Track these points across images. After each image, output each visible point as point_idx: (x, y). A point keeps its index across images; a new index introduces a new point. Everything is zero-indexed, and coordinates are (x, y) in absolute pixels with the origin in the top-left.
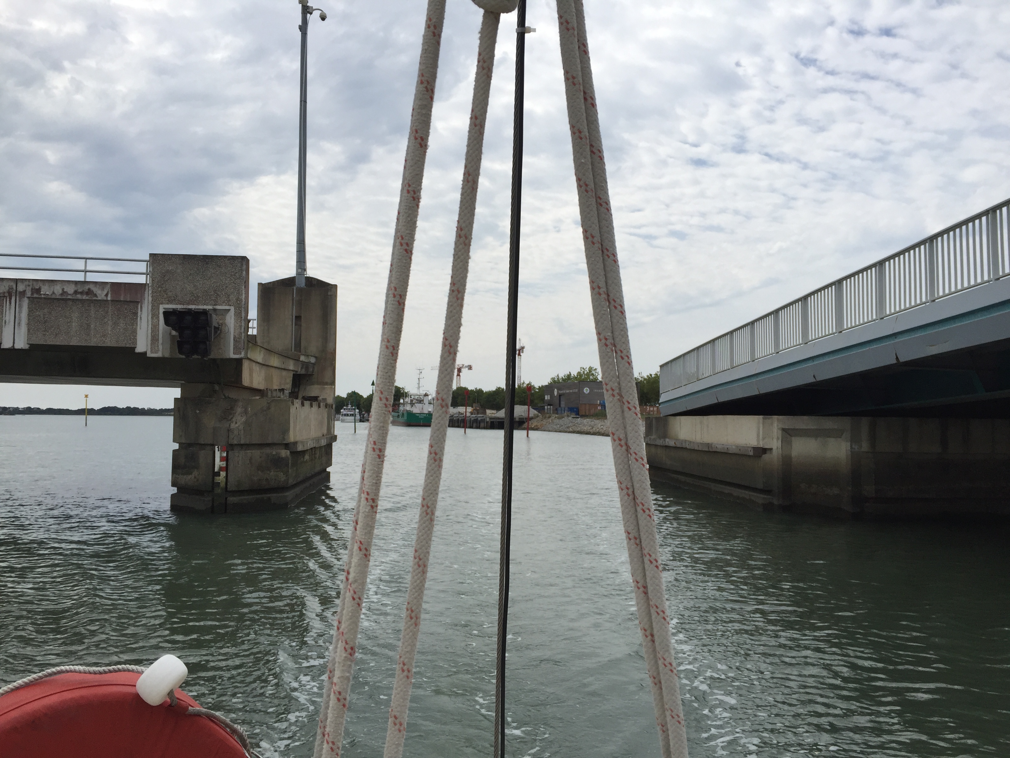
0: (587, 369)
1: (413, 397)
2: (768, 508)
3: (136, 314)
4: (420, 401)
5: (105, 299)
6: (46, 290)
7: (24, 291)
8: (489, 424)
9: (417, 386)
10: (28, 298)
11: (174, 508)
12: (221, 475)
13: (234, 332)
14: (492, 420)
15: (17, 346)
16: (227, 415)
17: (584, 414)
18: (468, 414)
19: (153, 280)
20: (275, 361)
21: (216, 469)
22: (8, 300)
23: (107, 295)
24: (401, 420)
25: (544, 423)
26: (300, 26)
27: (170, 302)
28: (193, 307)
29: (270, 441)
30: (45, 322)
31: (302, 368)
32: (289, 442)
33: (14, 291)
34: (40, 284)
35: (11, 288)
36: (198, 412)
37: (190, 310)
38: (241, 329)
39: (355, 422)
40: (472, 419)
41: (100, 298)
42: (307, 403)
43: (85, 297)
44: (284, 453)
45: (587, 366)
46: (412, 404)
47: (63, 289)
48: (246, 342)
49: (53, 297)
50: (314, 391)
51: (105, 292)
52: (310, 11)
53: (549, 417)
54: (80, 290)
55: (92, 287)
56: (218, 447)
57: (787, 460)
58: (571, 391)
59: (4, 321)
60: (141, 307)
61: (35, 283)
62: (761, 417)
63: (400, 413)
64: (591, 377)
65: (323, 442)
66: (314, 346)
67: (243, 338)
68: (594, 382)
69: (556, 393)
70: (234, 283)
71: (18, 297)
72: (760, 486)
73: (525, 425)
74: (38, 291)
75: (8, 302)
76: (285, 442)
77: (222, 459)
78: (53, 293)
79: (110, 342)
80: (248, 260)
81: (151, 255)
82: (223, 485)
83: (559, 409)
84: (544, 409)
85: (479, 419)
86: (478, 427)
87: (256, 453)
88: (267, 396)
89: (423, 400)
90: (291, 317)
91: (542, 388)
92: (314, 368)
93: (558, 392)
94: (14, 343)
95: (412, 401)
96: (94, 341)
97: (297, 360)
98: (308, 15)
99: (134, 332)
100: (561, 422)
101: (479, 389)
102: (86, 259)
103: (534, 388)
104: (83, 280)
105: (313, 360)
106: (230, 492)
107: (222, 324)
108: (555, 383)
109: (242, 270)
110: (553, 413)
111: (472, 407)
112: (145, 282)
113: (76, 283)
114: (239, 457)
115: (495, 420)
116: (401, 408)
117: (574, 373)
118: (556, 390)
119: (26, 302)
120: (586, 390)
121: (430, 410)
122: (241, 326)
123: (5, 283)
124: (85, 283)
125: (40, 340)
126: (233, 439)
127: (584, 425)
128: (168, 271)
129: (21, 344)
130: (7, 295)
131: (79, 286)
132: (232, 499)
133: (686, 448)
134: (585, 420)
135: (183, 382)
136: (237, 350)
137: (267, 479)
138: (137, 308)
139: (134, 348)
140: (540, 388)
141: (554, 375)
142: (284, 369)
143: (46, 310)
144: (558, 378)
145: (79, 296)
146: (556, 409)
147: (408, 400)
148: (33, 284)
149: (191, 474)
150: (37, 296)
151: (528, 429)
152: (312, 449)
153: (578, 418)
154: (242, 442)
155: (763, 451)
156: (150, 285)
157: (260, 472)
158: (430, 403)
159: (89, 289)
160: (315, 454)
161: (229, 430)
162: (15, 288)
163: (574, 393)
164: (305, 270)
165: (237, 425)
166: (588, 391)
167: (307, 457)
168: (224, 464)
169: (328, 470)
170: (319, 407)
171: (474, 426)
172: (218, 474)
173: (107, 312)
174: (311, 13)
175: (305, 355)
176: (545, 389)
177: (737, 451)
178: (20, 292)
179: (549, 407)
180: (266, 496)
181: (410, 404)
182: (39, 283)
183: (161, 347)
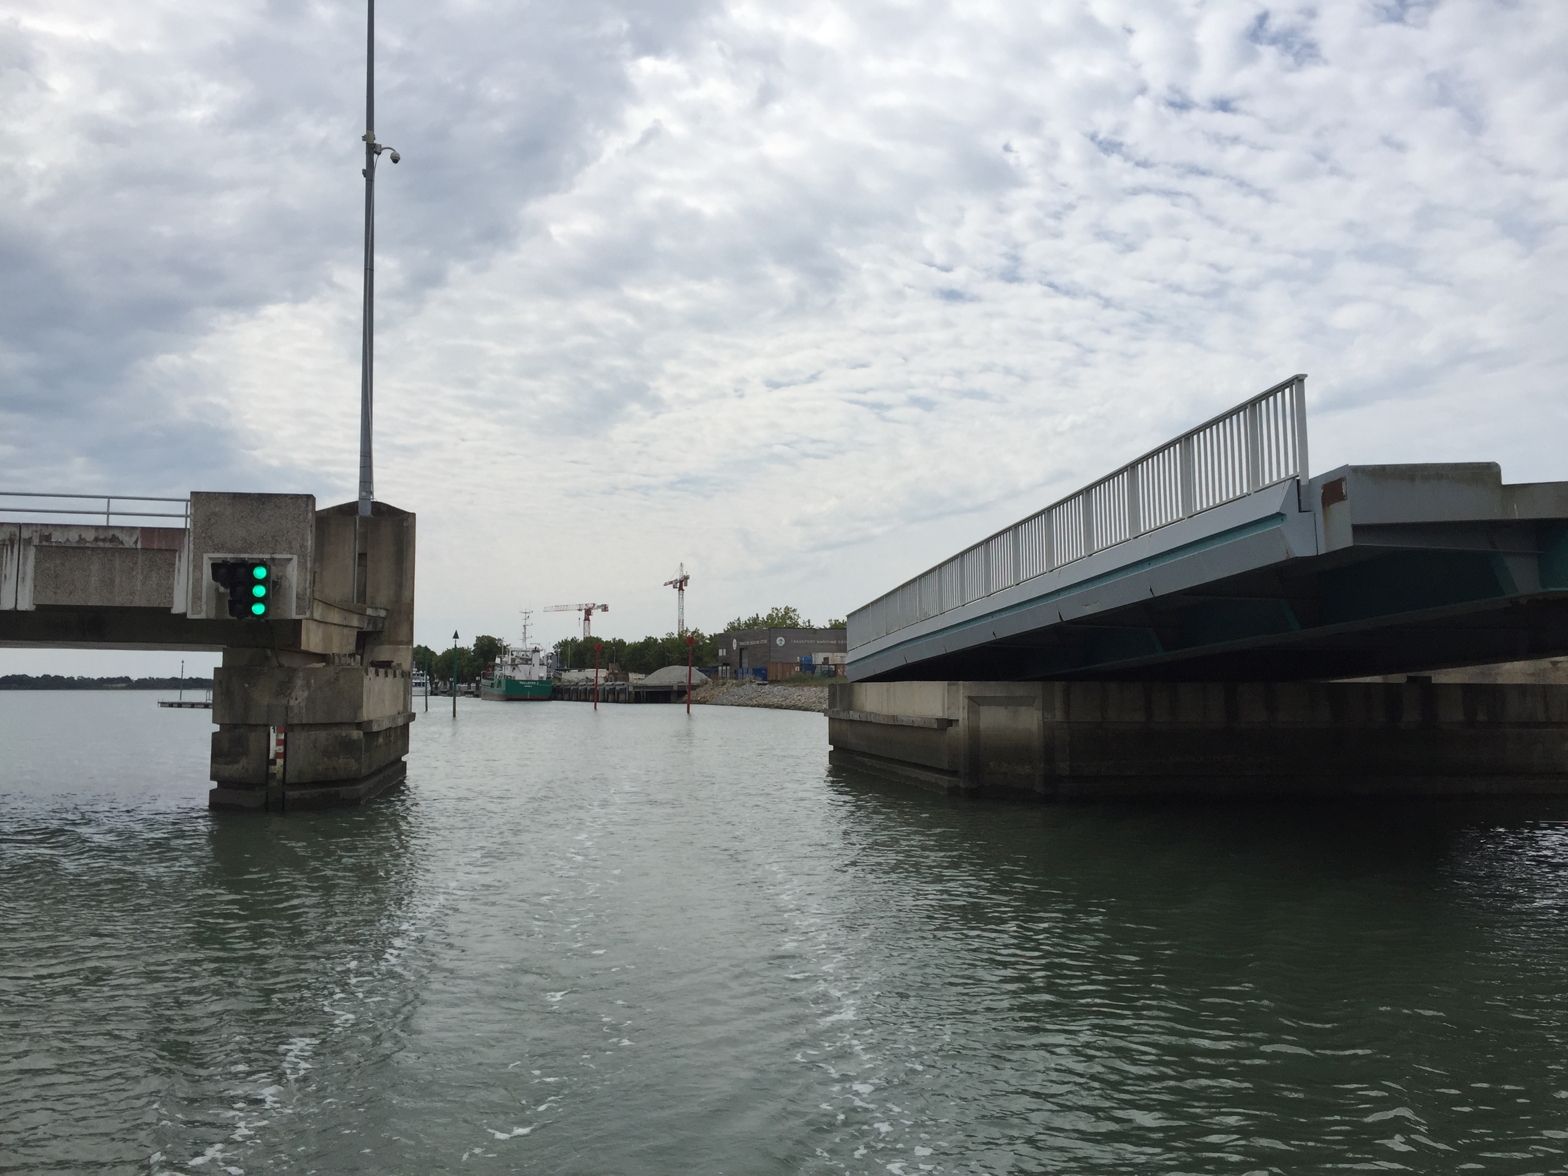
0: (782, 611)
1: (515, 654)
2: (953, 791)
3: (173, 565)
4: (527, 661)
5: (134, 546)
6: (57, 537)
7: (31, 538)
8: (633, 696)
9: (522, 636)
10: (36, 546)
11: (215, 805)
12: (278, 764)
13: (297, 587)
14: (638, 690)
15: (20, 608)
16: (285, 688)
17: (774, 678)
18: (601, 681)
19: (194, 525)
20: (335, 617)
21: (272, 756)
22: (9, 548)
23: (136, 542)
24: (496, 691)
25: (716, 693)
26: (363, 170)
27: (216, 550)
28: (243, 556)
29: (338, 719)
30: (56, 576)
31: (368, 624)
32: (361, 721)
33: (18, 538)
34: (51, 530)
35: (12, 535)
36: (247, 685)
37: (243, 560)
38: (305, 584)
39: (426, 696)
40: (607, 688)
41: (127, 546)
42: (382, 671)
43: (108, 545)
44: (356, 734)
45: (782, 606)
46: (514, 666)
47: (80, 536)
48: (312, 600)
49: (68, 544)
50: (384, 653)
51: (134, 539)
52: (378, 151)
53: (724, 684)
54: (102, 537)
55: (117, 533)
56: (274, 728)
57: (974, 733)
58: (758, 642)
59: (3, 576)
60: (180, 557)
61: (43, 528)
62: (946, 682)
63: (496, 681)
64: (788, 622)
65: (400, 722)
66: (384, 596)
67: (308, 594)
68: (793, 628)
69: (735, 646)
70: (297, 527)
71: (22, 547)
72: (946, 767)
73: (686, 698)
74: (48, 538)
75: (9, 553)
76: (357, 721)
77: (279, 743)
78: (68, 540)
79: (139, 601)
80: (315, 499)
81: (192, 493)
82: (280, 776)
83: (740, 671)
84: (718, 671)
85: (618, 688)
86: (616, 701)
87: (322, 735)
88: (333, 663)
89: (531, 660)
90: (353, 554)
91: (715, 638)
92: (383, 623)
93: (738, 644)
94: (16, 603)
95: (513, 660)
96: (119, 600)
97: (362, 614)
98: (375, 156)
99: (171, 588)
100: (740, 691)
101: (619, 640)
102: (109, 498)
103: (703, 637)
104: (105, 524)
105: (383, 613)
106: (289, 785)
107: (281, 577)
108: (735, 631)
109: (307, 511)
110: (731, 678)
111: (608, 670)
112: (184, 527)
113: (97, 528)
114: (300, 739)
115: (642, 690)
116: (497, 672)
117: (763, 615)
118: (735, 640)
119: (32, 552)
120: (780, 641)
121: (541, 675)
122: (306, 580)
123: (5, 529)
124: (108, 528)
125: (49, 599)
126: (293, 718)
127: (775, 696)
128: (215, 514)
129: (26, 604)
130: (7, 542)
131: (100, 531)
132: (292, 794)
133: (871, 722)
134: (776, 689)
135: (225, 647)
136: (300, 609)
137: (335, 768)
138: (175, 557)
139: (170, 609)
140: (711, 638)
141: (733, 619)
142: (346, 626)
143: (58, 562)
144: (739, 624)
145: (101, 544)
146: (736, 672)
147: (508, 659)
148: (41, 530)
149: (237, 762)
150: (47, 544)
151: (689, 702)
152: (386, 730)
153: (766, 684)
154: (304, 722)
155: (950, 722)
156: (191, 530)
157: (326, 759)
158: (542, 664)
159: (113, 536)
160: (390, 736)
161: (287, 708)
162: (18, 535)
163: (764, 645)
164: (371, 493)
165: (297, 702)
166: (783, 643)
167: (381, 740)
168: (281, 749)
169: (403, 759)
170: (395, 676)
171: (609, 700)
172: (273, 762)
173: (136, 563)
174: (379, 154)
175: (372, 608)
176: (718, 640)
177: (921, 724)
178: (25, 539)
179: (724, 668)
180: (333, 790)
181: (512, 665)
182: (50, 527)
183: (204, 607)
